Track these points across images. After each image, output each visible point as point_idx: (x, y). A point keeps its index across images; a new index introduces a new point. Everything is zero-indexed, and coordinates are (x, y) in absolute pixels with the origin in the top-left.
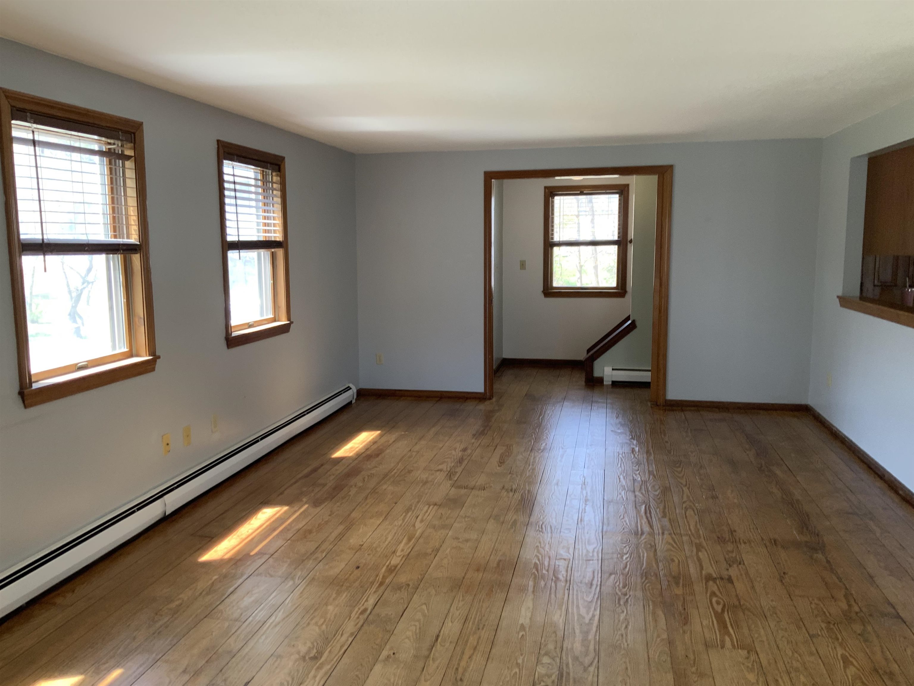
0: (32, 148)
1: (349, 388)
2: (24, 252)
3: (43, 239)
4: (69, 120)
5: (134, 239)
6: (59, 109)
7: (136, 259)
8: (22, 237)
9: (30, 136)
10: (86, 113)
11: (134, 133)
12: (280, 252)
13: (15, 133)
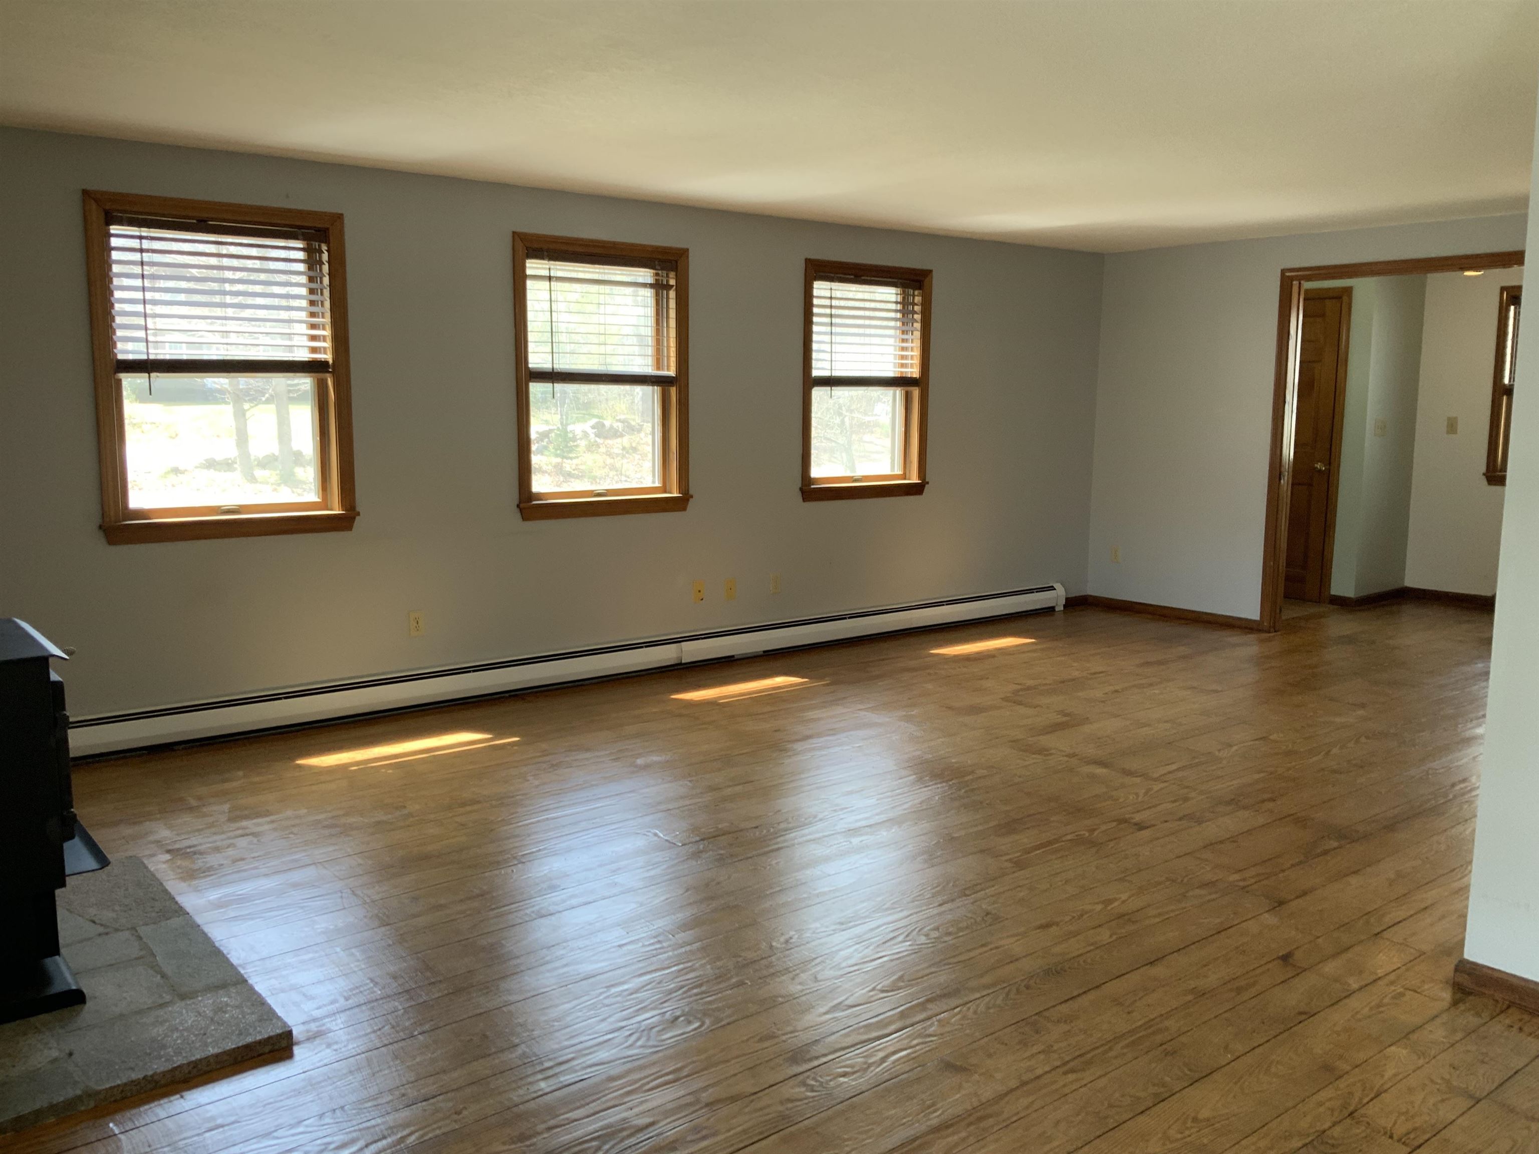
0: (548, 283)
1: (1052, 588)
2: (533, 380)
3: (553, 368)
4: (591, 255)
5: (672, 373)
6: (581, 245)
7: (673, 391)
8: (530, 366)
9: (545, 273)
10: (614, 245)
11: (677, 262)
12: (916, 392)
13: (529, 272)
